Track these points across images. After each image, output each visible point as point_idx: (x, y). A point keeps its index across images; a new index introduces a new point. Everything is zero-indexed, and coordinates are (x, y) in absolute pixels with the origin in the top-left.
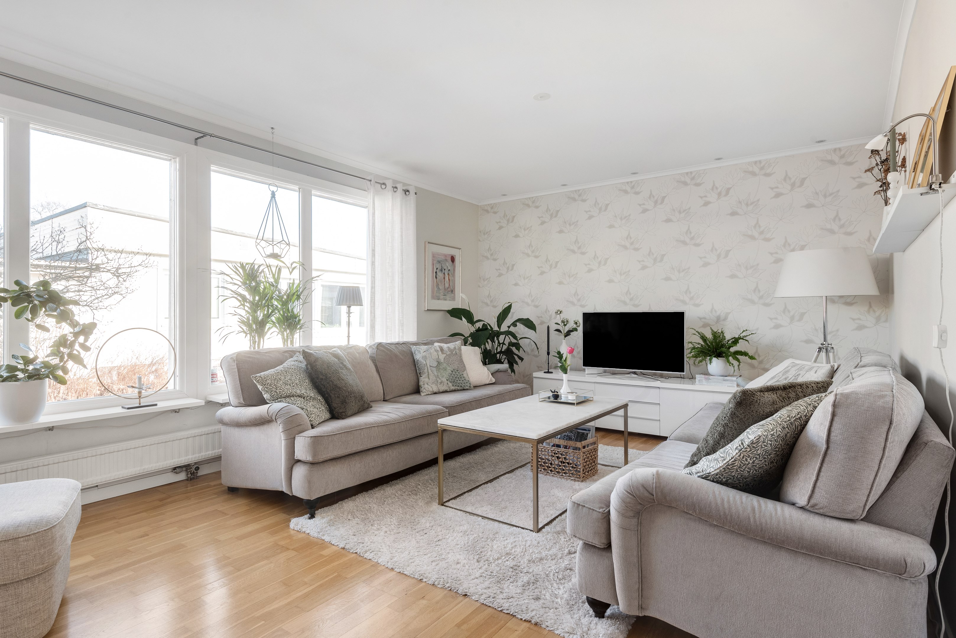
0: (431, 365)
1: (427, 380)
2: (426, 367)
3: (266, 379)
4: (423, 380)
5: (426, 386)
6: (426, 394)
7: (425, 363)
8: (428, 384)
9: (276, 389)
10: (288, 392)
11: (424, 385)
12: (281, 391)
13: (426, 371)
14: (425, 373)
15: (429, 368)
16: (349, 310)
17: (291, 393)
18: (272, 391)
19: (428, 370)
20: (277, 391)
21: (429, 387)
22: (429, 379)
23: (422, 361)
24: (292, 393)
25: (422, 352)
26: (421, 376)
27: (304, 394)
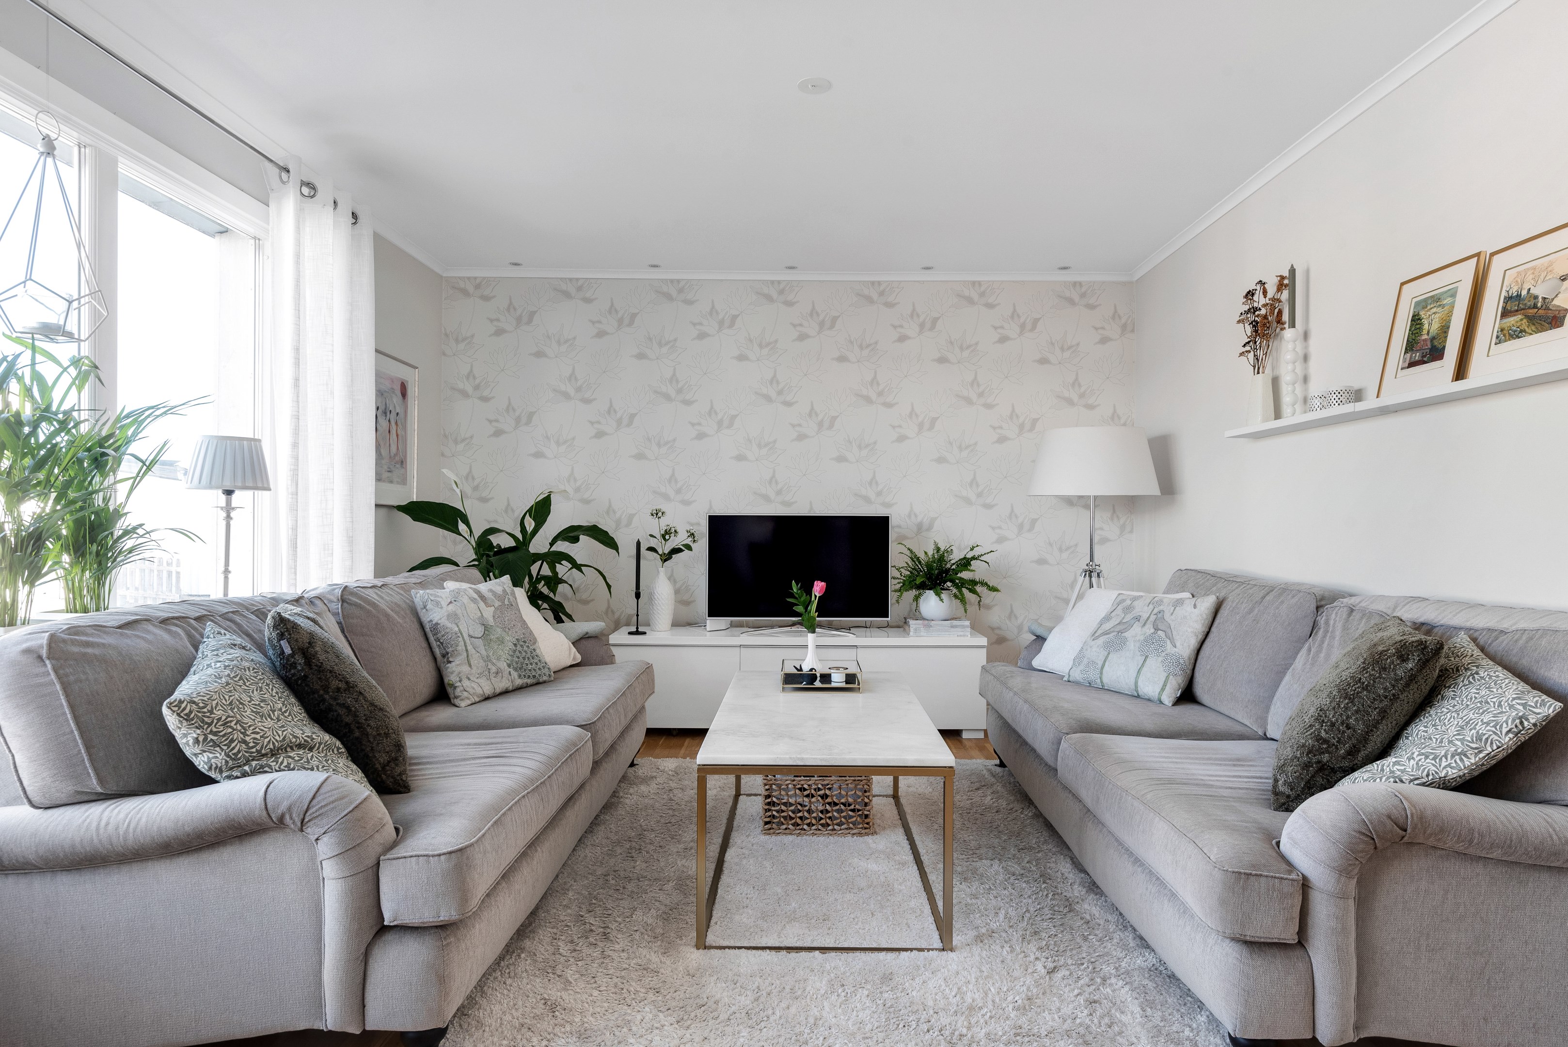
0: (472, 633)
1: (465, 669)
2: (461, 639)
3: (209, 707)
4: (455, 671)
5: (466, 683)
6: (469, 702)
7: (457, 629)
8: (469, 679)
9: (244, 734)
10: (277, 738)
11: (460, 681)
12: (258, 736)
13: (461, 647)
14: (459, 654)
15: (468, 642)
16: (229, 503)
17: (284, 739)
18: (232, 741)
19: (466, 646)
20: (247, 739)
21: (475, 686)
22: (470, 666)
23: (449, 625)
24: (287, 740)
25: (444, 603)
26: (450, 662)
27: (312, 739)
